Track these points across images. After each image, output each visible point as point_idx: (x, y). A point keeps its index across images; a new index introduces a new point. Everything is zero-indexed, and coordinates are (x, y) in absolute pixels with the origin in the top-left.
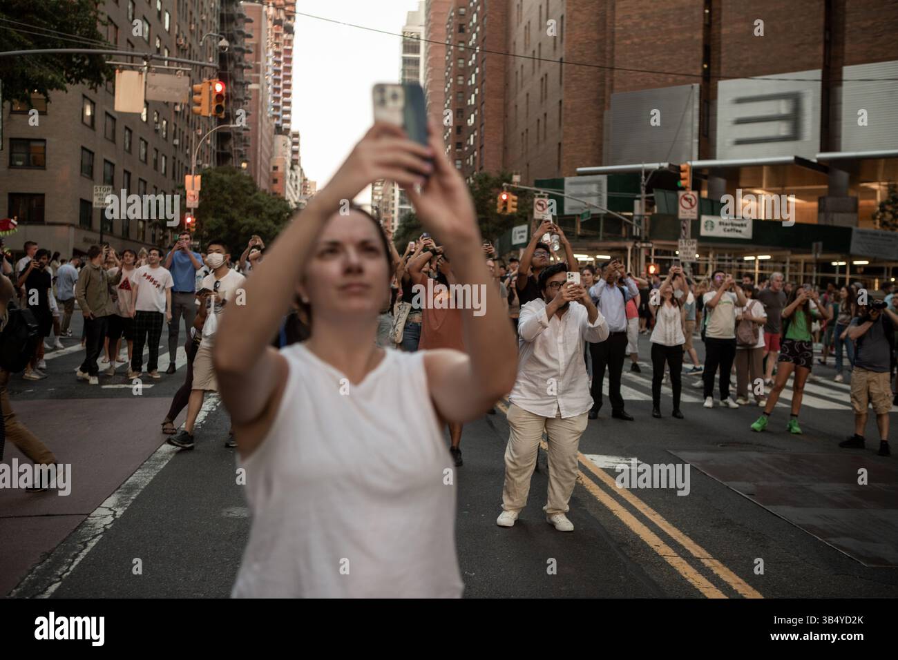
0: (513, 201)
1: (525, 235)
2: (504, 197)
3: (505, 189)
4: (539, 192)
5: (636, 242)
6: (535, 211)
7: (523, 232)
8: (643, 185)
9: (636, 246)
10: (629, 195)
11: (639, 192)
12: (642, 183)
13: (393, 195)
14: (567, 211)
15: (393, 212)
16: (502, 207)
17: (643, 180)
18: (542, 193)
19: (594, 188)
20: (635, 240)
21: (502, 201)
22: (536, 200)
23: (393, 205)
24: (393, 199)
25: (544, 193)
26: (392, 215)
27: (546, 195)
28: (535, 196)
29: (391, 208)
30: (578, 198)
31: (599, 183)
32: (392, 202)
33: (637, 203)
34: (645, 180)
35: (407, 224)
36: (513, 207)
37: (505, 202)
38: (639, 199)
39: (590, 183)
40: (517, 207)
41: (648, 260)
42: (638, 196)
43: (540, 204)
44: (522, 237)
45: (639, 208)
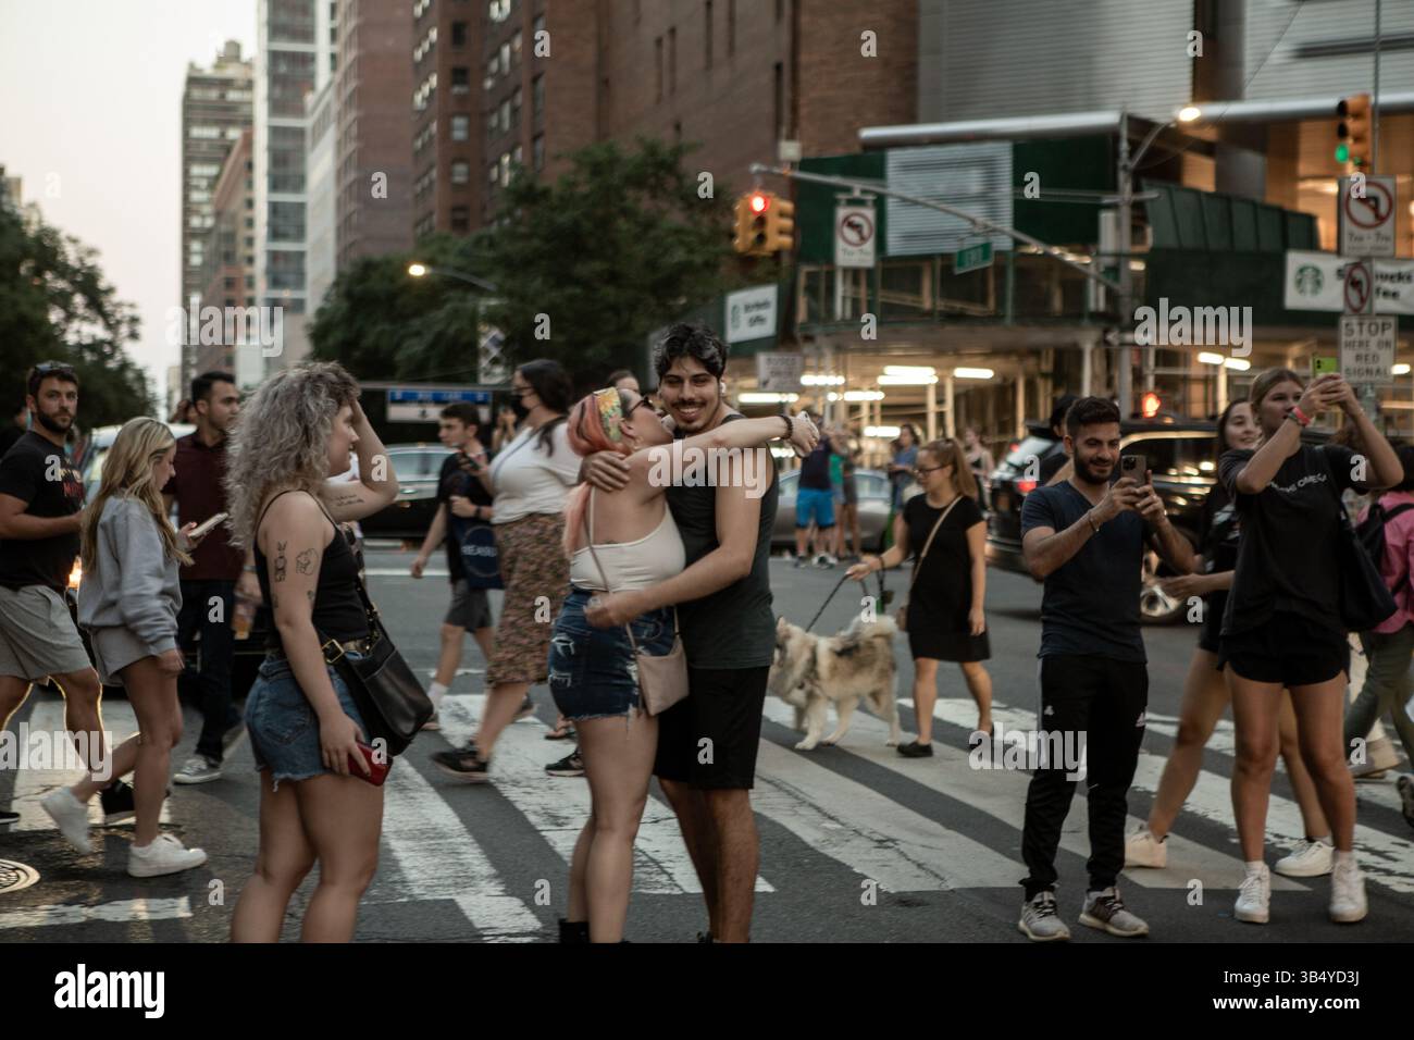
0: (782, 214)
1: (770, 315)
2: (758, 204)
3: (759, 181)
4: (848, 190)
5: (1106, 331)
6: (840, 245)
7: (765, 305)
8: (1125, 167)
9: (1107, 343)
10: (1082, 196)
11: (1114, 188)
12: (1121, 164)
13: (248, 214)
14: (895, 247)
15: (251, 260)
16: (752, 235)
17: (1124, 155)
18: (857, 194)
19: (973, 181)
20: (1104, 325)
21: (752, 218)
22: (842, 213)
23: (250, 242)
24: (250, 223)
25: (864, 192)
26: (248, 270)
27: (870, 198)
28: (836, 203)
29: (242, 251)
30: (953, 208)
31: (988, 164)
32: (243, 233)
33: (1107, 219)
34: (1132, 153)
35: (358, 289)
36: (781, 232)
37: (761, 220)
38: (1114, 207)
39: (964, 164)
40: (792, 234)
41: (1139, 378)
42: (1107, 200)
43: (852, 226)
44: (759, 320)
45: (1111, 232)
